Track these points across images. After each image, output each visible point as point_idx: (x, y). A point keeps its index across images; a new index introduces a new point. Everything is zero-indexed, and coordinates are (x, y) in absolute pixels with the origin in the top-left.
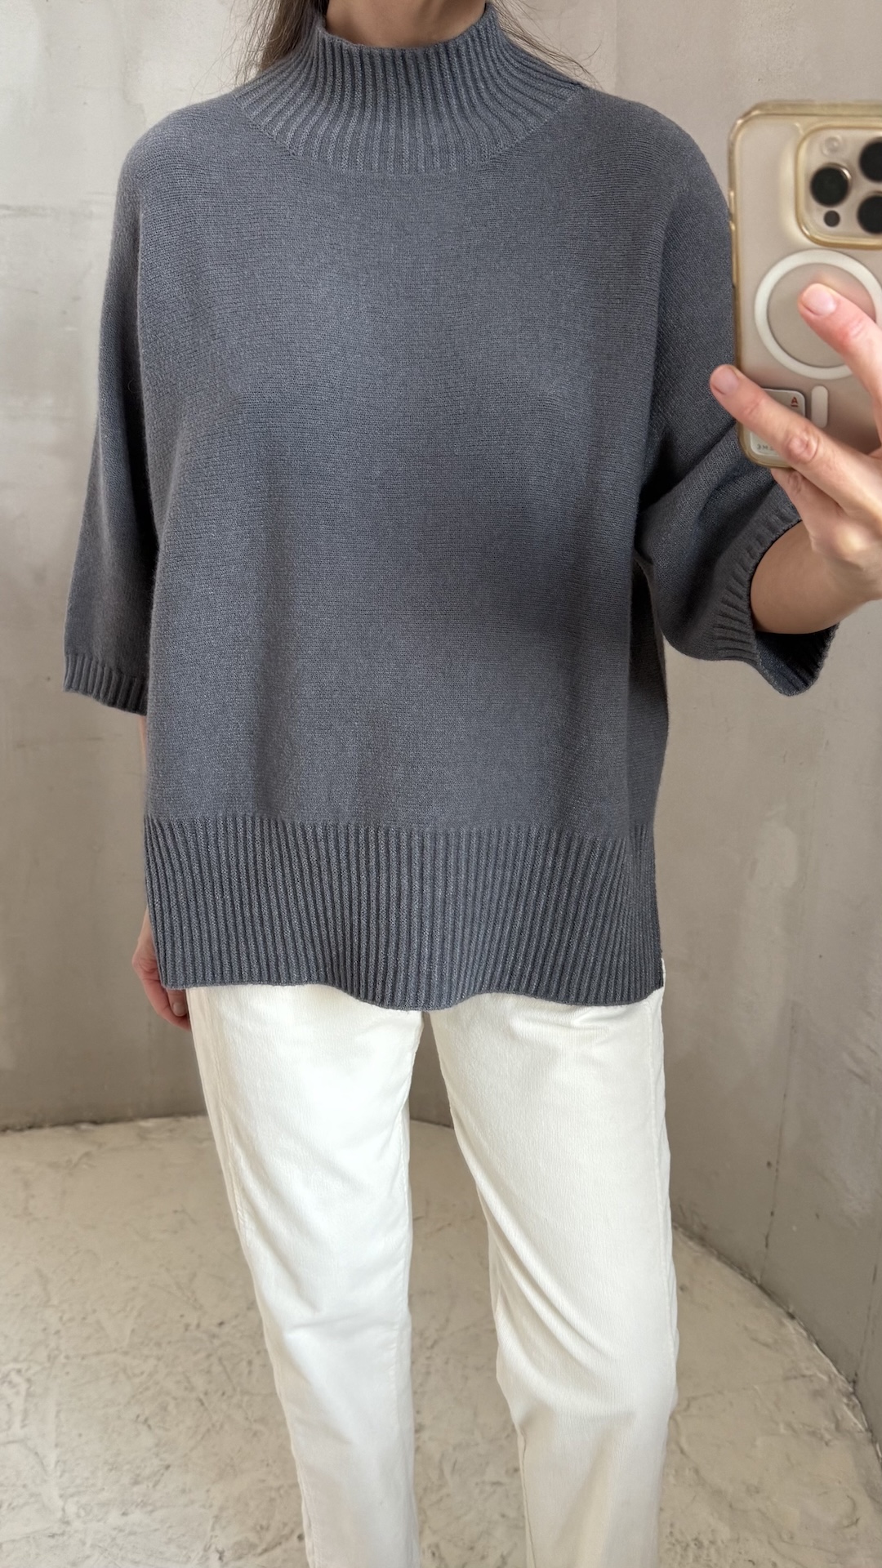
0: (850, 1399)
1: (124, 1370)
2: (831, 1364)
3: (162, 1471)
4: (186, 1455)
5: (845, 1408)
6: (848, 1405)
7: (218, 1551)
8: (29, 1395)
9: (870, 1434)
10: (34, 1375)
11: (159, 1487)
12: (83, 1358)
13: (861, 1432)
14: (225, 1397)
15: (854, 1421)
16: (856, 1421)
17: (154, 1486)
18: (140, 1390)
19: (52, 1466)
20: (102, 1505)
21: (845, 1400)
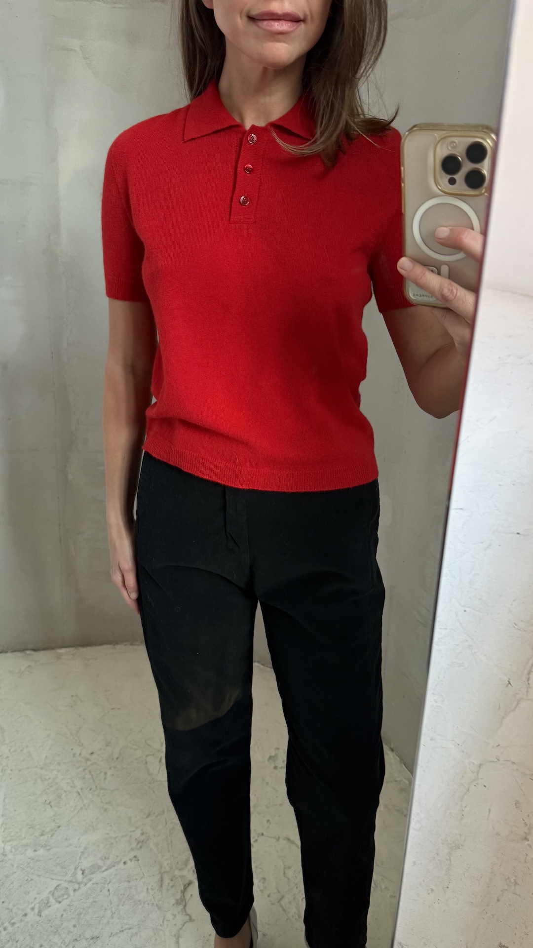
1: (40, 777)
3: (56, 829)
4: (69, 820)
7: (81, 870)
11: (54, 837)
12: (20, 771)
14: (92, 790)
18: (48, 787)
20: (24, 846)
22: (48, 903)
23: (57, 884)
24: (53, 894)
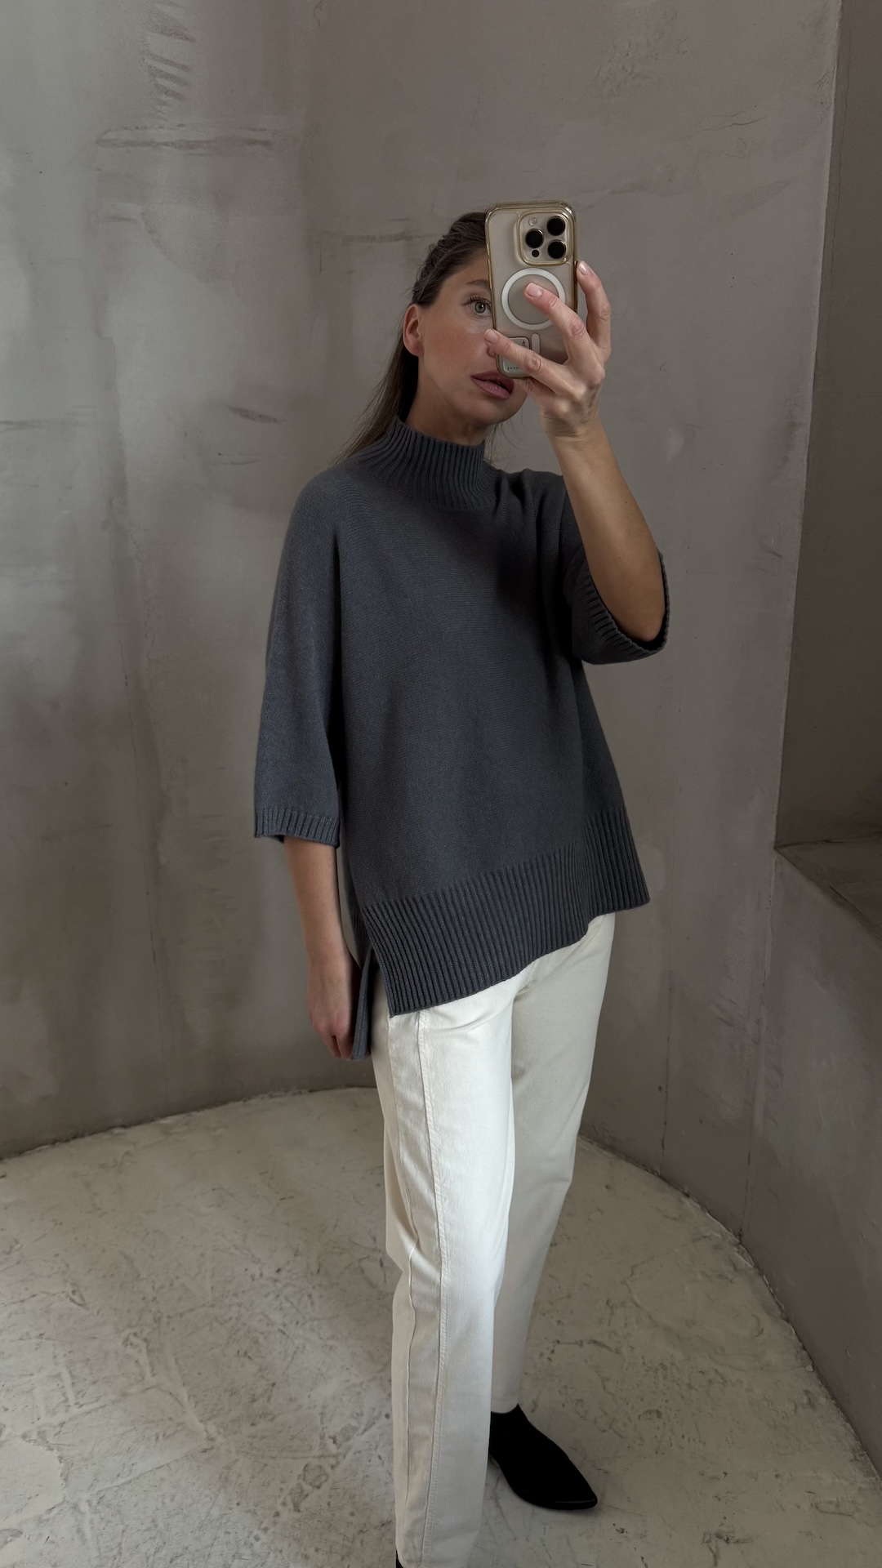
0: (739, 1248)
1: (216, 1320)
2: (722, 1226)
3: (270, 1389)
5: (736, 1254)
6: (738, 1252)
7: (330, 1437)
8: (150, 1351)
9: (757, 1270)
10: (149, 1334)
11: (273, 1399)
12: (181, 1315)
13: (751, 1269)
14: (299, 1324)
15: (745, 1262)
16: (746, 1262)
17: (269, 1399)
18: (234, 1331)
19: (186, 1399)
20: (233, 1421)
21: (736, 1249)
22: (302, 1491)
23: (303, 1466)
24: (304, 1479)
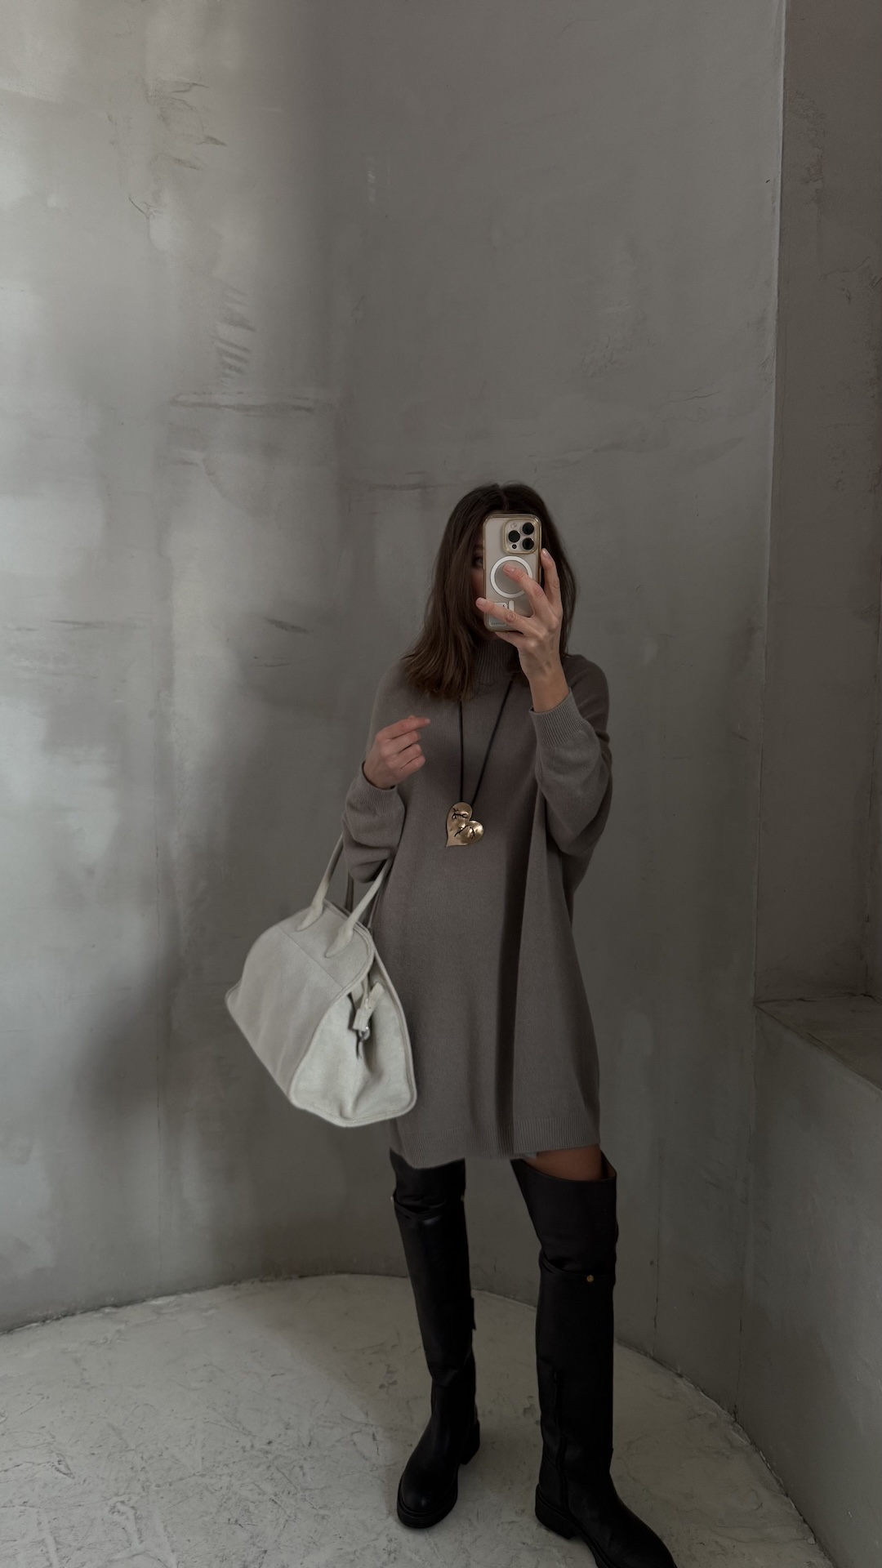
0: (734, 1426)
1: (207, 1489)
2: (715, 1403)
4: (276, 1541)
5: (732, 1432)
8: (137, 1518)
9: (754, 1447)
10: (137, 1502)
12: (171, 1485)
13: (748, 1446)
14: (291, 1494)
16: (742, 1440)
